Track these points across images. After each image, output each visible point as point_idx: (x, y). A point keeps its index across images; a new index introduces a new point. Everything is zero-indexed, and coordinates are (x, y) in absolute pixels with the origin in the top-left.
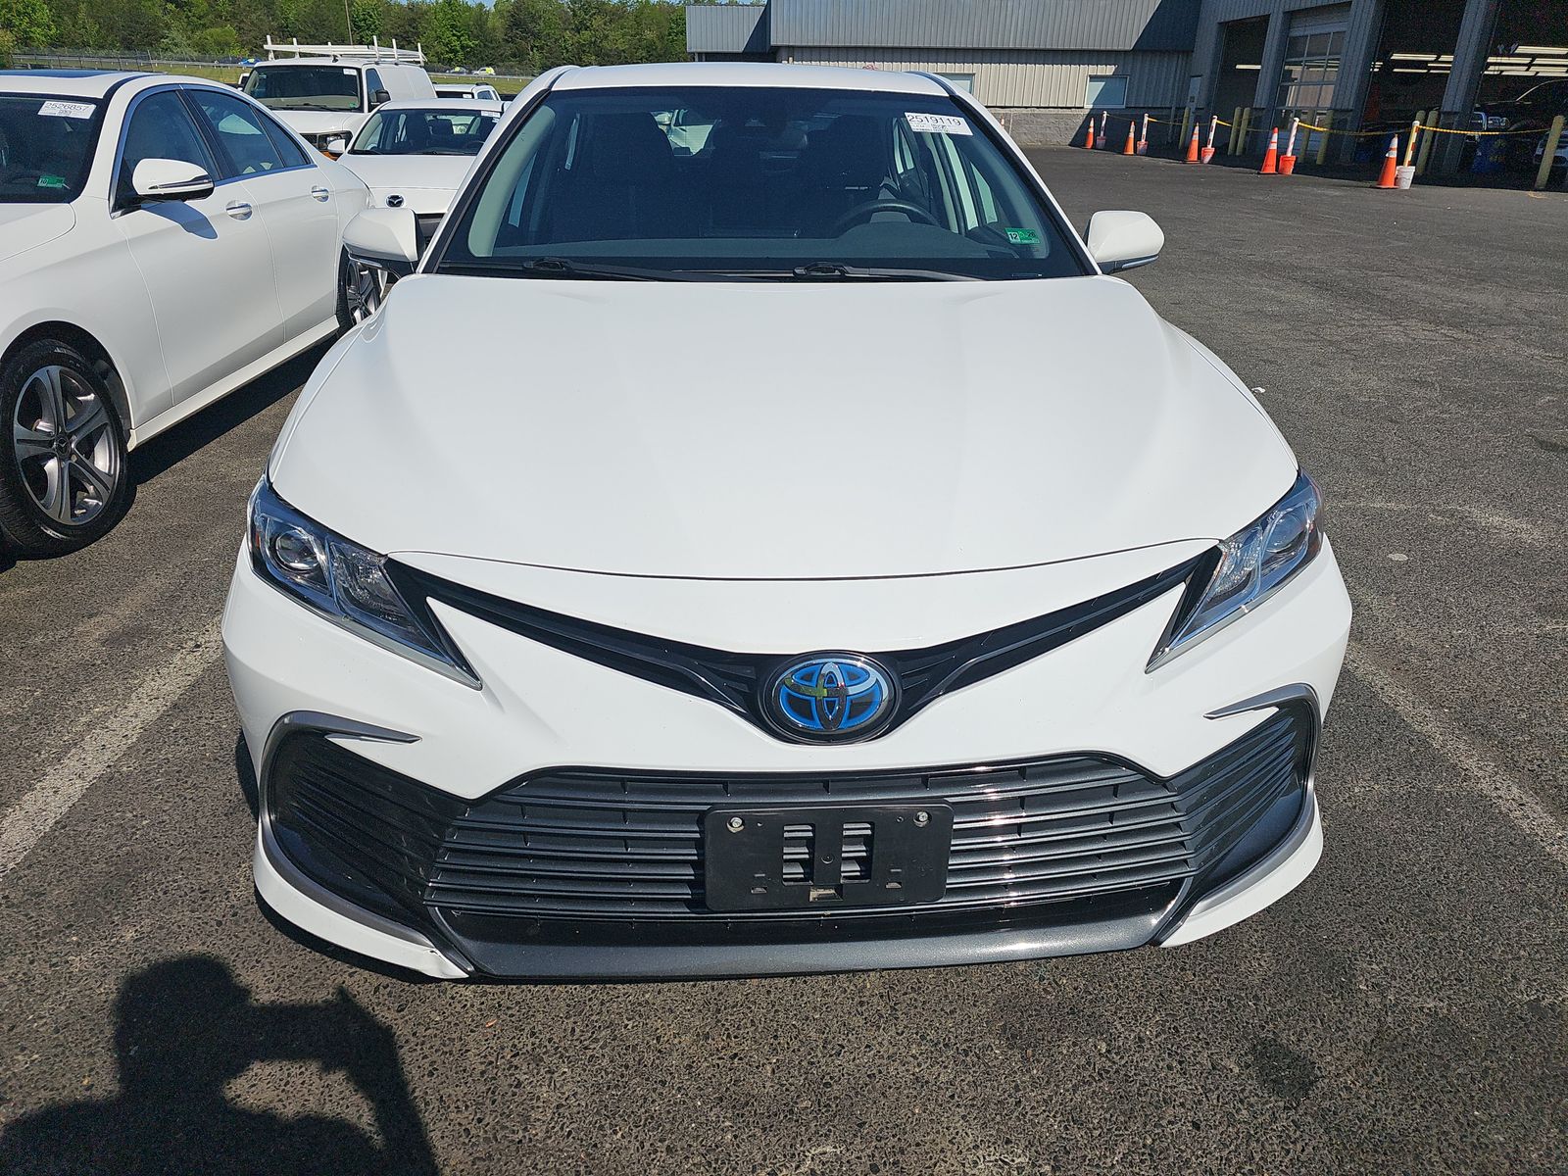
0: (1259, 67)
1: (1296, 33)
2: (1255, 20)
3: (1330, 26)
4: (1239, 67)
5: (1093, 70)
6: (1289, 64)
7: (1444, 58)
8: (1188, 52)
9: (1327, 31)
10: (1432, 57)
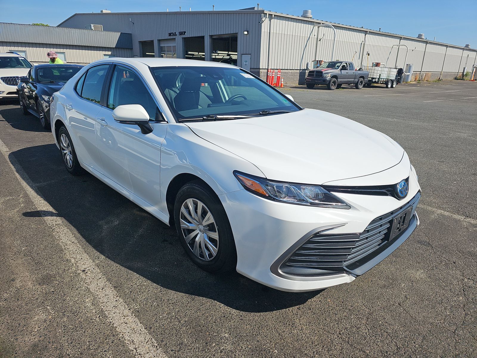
0: (154, 54)
1: (162, 45)
2: (150, 41)
3: (171, 44)
4: (147, 54)
5: (104, 53)
6: (162, 53)
7: (200, 53)
8: (131, 49)
9: (171, 45)
10: (197, 53)
